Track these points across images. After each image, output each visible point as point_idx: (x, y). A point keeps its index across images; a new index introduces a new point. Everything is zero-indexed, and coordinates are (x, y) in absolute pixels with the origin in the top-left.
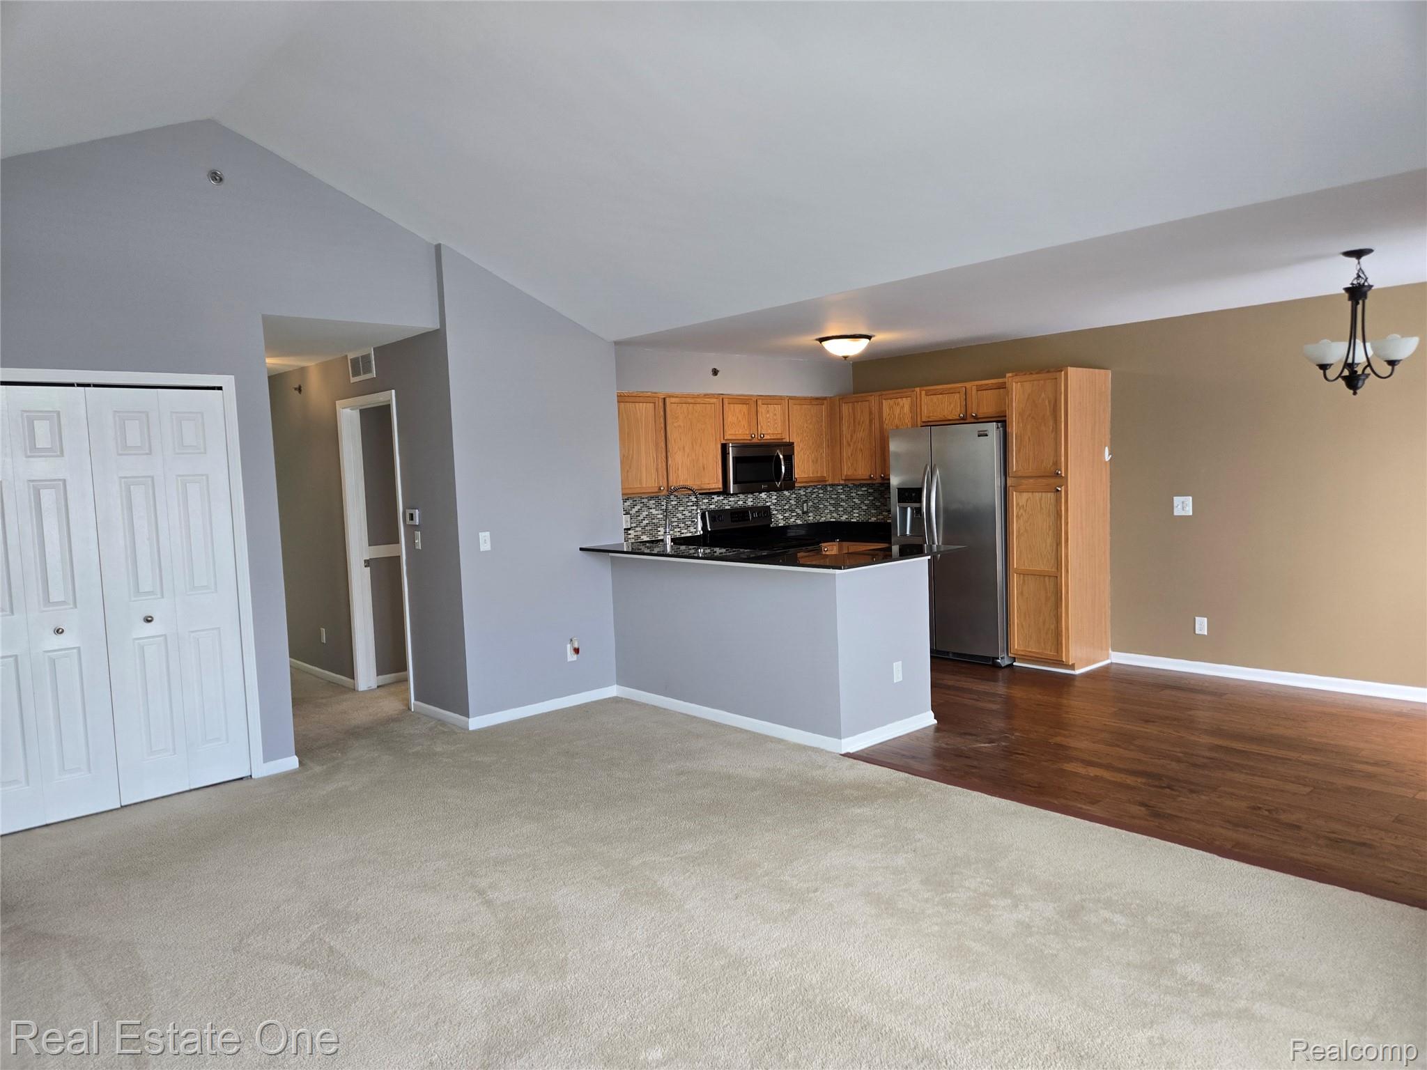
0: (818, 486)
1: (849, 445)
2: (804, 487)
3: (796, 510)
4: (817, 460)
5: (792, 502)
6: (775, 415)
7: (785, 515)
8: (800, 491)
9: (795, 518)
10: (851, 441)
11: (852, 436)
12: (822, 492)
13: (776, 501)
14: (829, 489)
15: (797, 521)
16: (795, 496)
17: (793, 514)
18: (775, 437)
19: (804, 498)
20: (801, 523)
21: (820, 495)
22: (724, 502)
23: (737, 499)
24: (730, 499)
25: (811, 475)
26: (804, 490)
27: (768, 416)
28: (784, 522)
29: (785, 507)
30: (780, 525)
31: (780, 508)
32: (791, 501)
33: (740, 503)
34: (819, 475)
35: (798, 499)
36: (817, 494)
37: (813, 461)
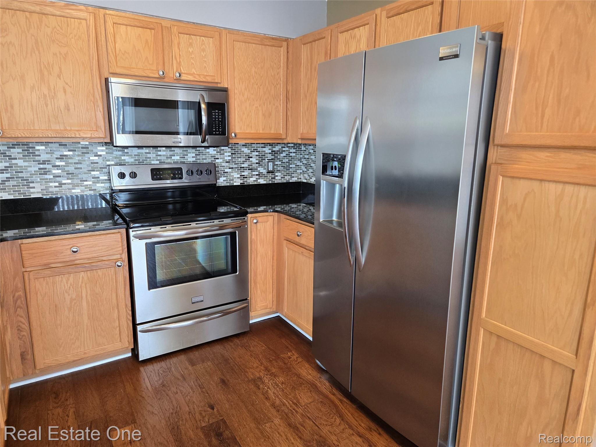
0: (289, 145)
1: (306, 96)
2: (270, 144)
3: (259, 169)
4: (270, 114)
5: (254, 160)
6: (204, 50)
7: (243, 174)
8: (264, 149)
9: (257, 177)
10: (308, 92)
11: (308, 85)
12: (294, 151)
13: (230, 158)
14: (303, 148)
15: (259, 181)
16: (257, 154)
17: (254, 173)
18: (204, 80)
19: (270, 157)
20: (265, 182)
21: (291, 154)
22: (149, 155)
23: (172, 153)
24: (159, 153)
25: (261, 132)
26: (270, 147)
27: (191, 50)
28: (242, 182)
29: (243, 166)
30: (235, 184)
31: (236, 166)
32: (251, 159)
33: (176, 158)
34: (272, 132)
35: (261, 157)
36: (287, 153)
37: (264, 115)
